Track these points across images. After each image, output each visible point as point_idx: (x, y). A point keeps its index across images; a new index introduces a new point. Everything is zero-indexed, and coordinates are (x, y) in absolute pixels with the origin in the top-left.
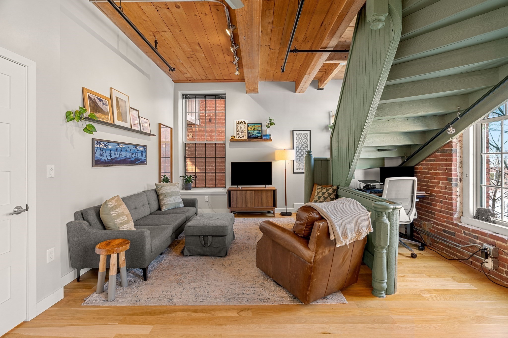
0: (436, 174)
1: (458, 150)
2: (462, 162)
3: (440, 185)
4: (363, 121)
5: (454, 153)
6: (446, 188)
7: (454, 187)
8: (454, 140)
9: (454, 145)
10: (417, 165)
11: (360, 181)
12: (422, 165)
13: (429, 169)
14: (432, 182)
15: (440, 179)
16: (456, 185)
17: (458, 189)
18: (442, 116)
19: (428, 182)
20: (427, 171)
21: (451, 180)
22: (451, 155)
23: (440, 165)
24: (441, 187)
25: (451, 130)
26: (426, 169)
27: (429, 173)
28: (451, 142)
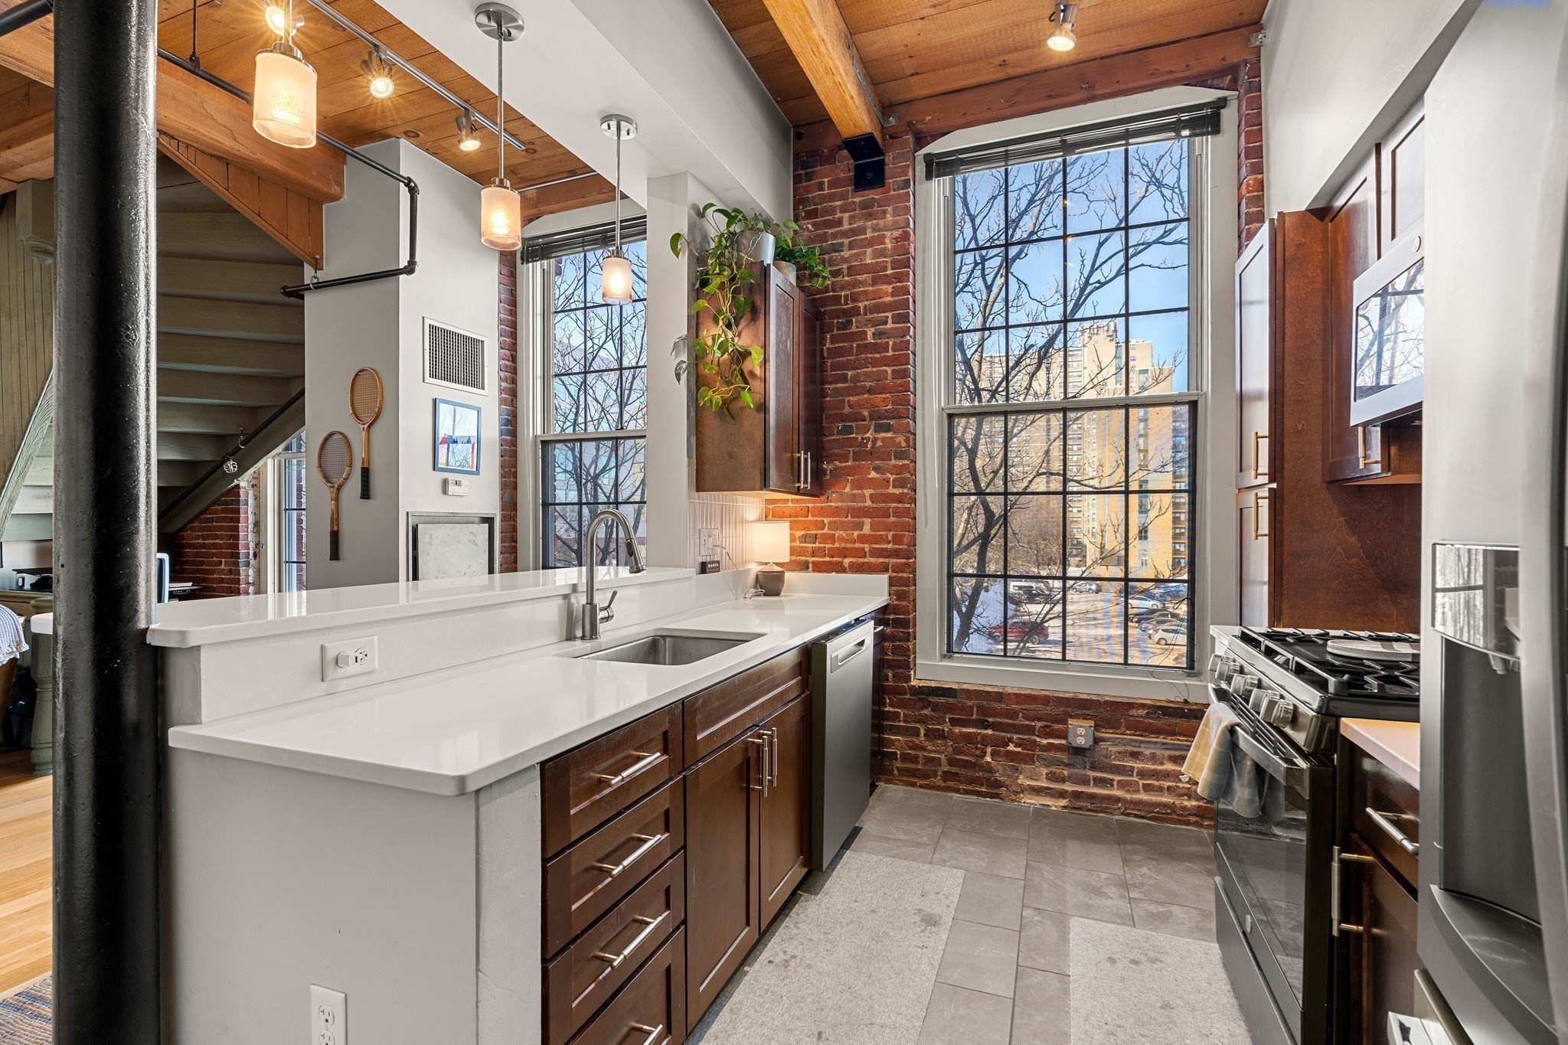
0: (215, 546)
1: (251, 501)
2: (257, 524)
3: (223, 567)
4: (19, 429)
5: (242, 507)
6: (230, 572)
7: (242, 569)
8: (243, 482)
9: (242, 492)
10: (182, 529)
11: (19, 571)
12: (192, 529)
13: (205, 538)
14: (209, 564)
15: (221, 555)
16: (248, 564)
17: (251, 572)
18: (220, 439)
19: (203, 563)
20: (201, 541)
21: (237, 556)
22: (238, 511)
23: (221, 528)
24: (224, 570)
25: (231, 466)
26: (198, 537)
27: (204, 546)
28: (238, 486)
